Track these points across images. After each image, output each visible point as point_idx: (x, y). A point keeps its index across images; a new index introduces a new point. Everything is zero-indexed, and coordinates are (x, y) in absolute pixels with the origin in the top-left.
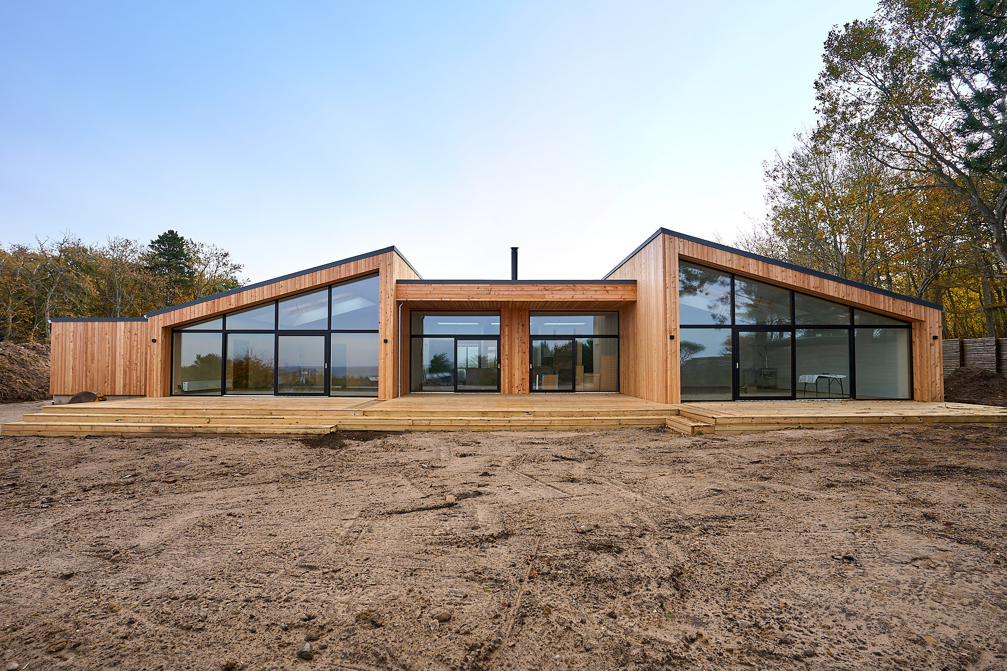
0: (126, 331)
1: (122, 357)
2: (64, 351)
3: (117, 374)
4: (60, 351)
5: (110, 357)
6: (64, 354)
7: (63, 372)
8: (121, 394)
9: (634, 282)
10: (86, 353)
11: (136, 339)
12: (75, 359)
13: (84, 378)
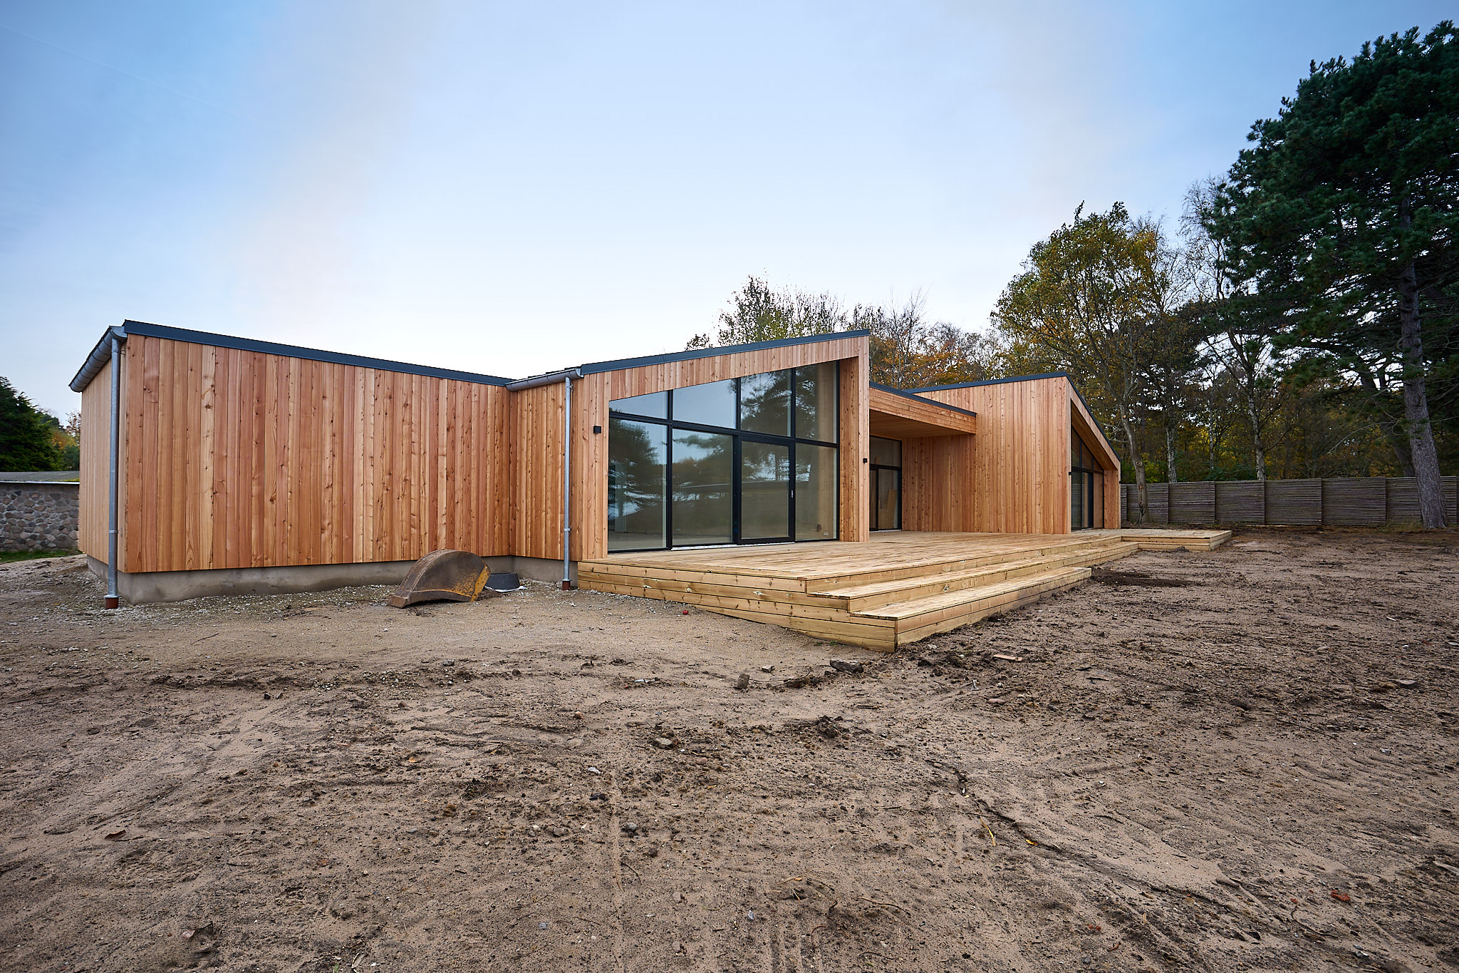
0: (380, 395)
1: (369, 462)
2: (178, 432)
3: (359, 507)
4: (163, 430)
5: (337, 461)
6: (178, 442)
7: (177, 499)
8: (370, 558)
9: (974, 415)
10: (260, 443)
11: (407, 418)
12: (219, 460)
13: (254, 517)
